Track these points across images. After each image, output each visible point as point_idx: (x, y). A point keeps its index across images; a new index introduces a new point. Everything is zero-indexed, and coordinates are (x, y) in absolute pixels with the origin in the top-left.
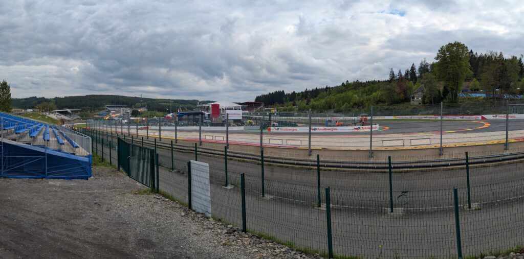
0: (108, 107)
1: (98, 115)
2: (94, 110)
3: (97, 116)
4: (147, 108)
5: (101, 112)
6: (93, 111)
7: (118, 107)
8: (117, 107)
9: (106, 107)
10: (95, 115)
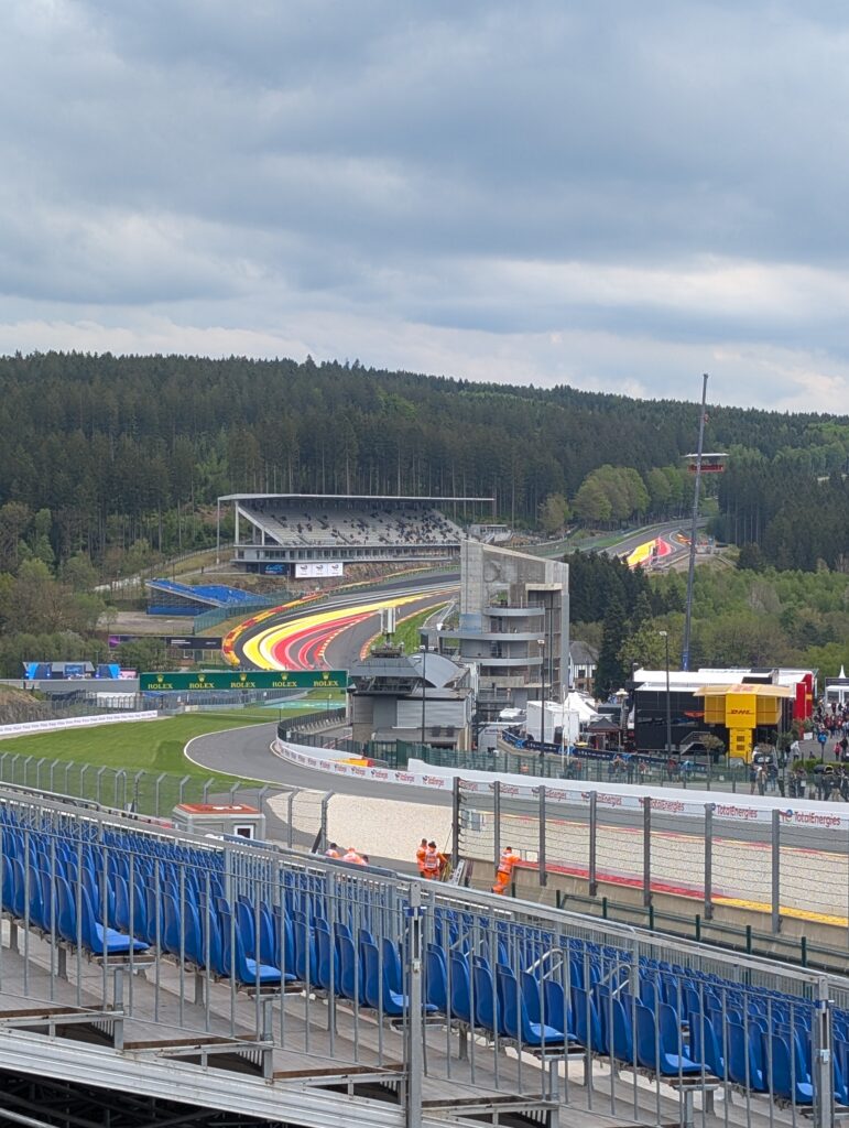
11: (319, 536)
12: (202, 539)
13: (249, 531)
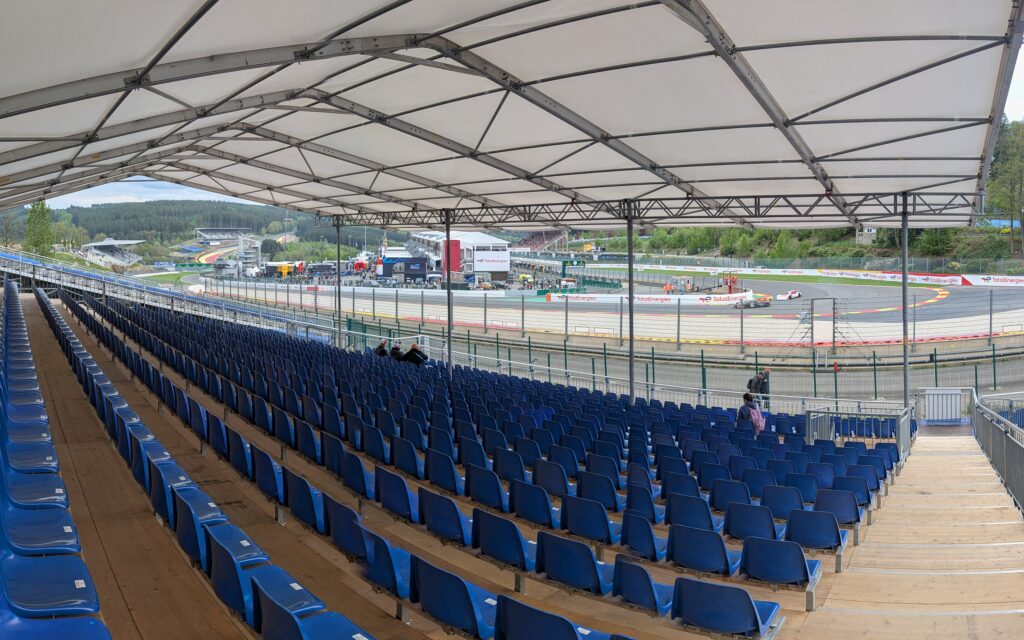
0: (202, 231)
1: (179, 251)
2: (169, 239)
3: (175, 254)
4: (297, 235)
5: (188, 244)
6: (166, 242)
7: (229, 231)
8: (225, 231)
9: (197, 231)
10: (172, 250)
11: (215, 236)
12: (191, 237)
13: (200, 236)
